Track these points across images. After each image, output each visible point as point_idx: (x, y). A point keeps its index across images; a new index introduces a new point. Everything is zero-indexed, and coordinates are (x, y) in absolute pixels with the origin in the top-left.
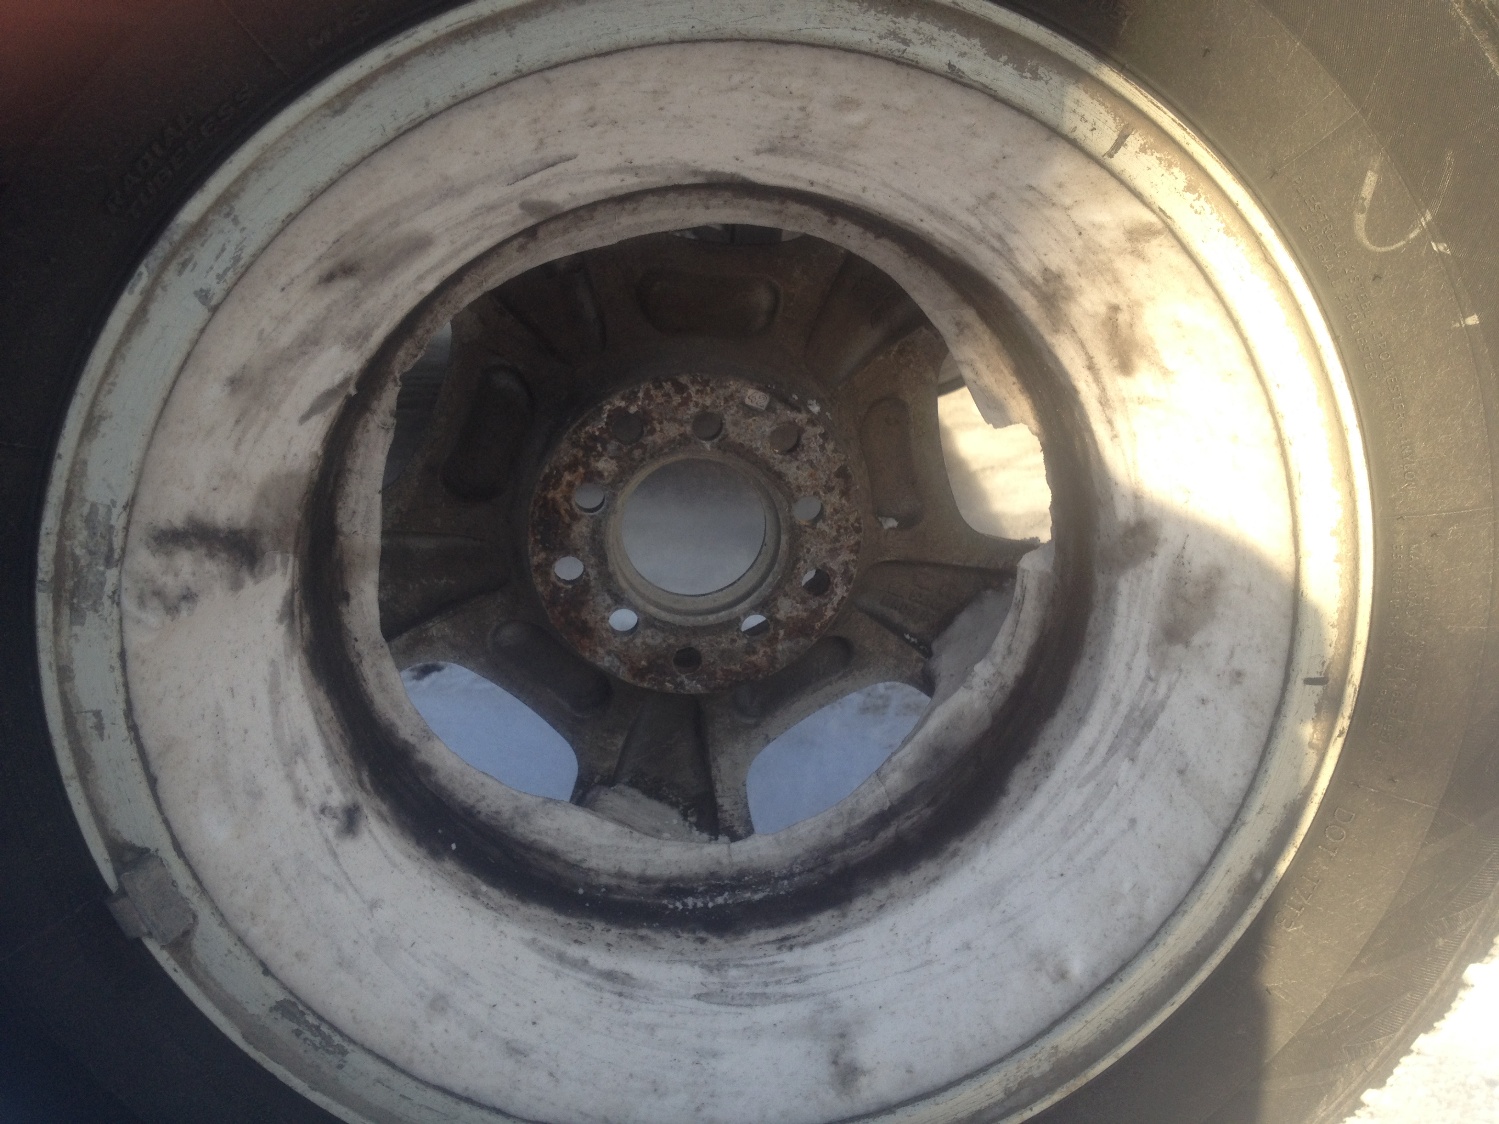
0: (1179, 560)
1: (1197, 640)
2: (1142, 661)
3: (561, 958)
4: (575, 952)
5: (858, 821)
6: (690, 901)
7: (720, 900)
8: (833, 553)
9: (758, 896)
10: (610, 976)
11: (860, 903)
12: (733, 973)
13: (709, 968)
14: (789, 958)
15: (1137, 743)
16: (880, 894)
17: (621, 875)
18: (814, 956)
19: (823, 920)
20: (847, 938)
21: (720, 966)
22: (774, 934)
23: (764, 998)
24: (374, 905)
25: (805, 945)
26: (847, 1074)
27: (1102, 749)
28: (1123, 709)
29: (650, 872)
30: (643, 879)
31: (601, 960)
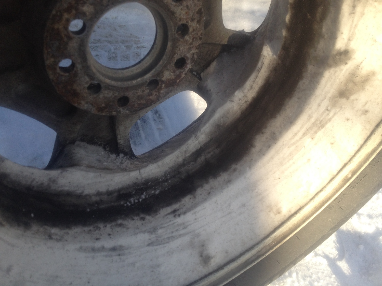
0: (358, 67)
1: (352, 97)
2: (326, 103)
3: (93, 250)
4: (98, 244)
6: (132, 200)
7: (143, 197)
8: (189, 49)
9: (157, 192)
10: (114, 249)
11: (199, 191)
12: (160, 231)
13: (151, 232)
14: (179, 220)
15: (316, 132)
16: (207, 187)
17: (99, 194)
18: (189, 217)
19: (187, 200)
20: (199, 208)
21: (153, 231)
22: (169, 209)
25: (185, 213)
26: (206, 259)
27: (300, 134)
28: (313, 120)
29: (111, 189)
30: (109, 193)
31: (108, 243)
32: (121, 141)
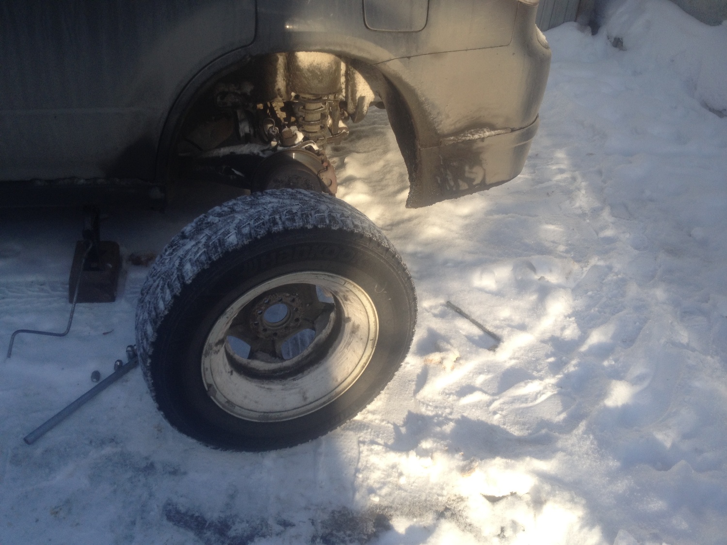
0: (354, 323)
1: (356, 333)
2: (349, 336)
3: (261, 387)
4: (263, 386)
5: (303, 357)
6: (277, 374)
7: (282, 373)
8: (300, 315)
9: (288, 372)
10: (268, 389)
11: (306, 372)
12: (287, 385)
13: (283, 385)
14: (295, 382)
15: (348, 347)
16: (309, 370)
17: (265, 370)
18: (299, 381)
19: (300, 375)
20: (304, 378)
21: (285, 384)
22: (292, 378)
23: (291, 389)
24: (236, 384)
25: (298, 380)
26: (305, 399)
27: (343, 347)
28: (346, 342)
29: (270, 369)
30: (269, 371)
31: (267, 386)
32: (277, 351)
